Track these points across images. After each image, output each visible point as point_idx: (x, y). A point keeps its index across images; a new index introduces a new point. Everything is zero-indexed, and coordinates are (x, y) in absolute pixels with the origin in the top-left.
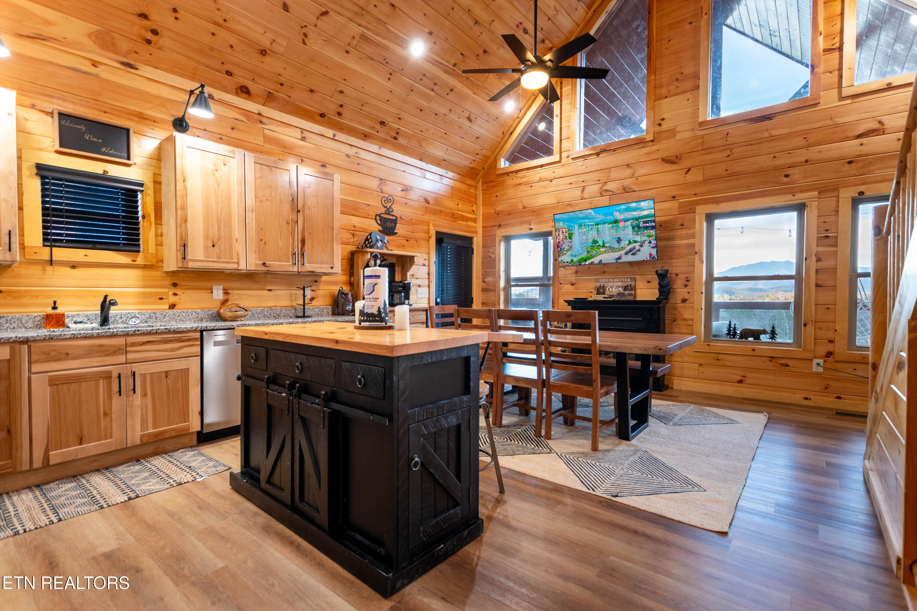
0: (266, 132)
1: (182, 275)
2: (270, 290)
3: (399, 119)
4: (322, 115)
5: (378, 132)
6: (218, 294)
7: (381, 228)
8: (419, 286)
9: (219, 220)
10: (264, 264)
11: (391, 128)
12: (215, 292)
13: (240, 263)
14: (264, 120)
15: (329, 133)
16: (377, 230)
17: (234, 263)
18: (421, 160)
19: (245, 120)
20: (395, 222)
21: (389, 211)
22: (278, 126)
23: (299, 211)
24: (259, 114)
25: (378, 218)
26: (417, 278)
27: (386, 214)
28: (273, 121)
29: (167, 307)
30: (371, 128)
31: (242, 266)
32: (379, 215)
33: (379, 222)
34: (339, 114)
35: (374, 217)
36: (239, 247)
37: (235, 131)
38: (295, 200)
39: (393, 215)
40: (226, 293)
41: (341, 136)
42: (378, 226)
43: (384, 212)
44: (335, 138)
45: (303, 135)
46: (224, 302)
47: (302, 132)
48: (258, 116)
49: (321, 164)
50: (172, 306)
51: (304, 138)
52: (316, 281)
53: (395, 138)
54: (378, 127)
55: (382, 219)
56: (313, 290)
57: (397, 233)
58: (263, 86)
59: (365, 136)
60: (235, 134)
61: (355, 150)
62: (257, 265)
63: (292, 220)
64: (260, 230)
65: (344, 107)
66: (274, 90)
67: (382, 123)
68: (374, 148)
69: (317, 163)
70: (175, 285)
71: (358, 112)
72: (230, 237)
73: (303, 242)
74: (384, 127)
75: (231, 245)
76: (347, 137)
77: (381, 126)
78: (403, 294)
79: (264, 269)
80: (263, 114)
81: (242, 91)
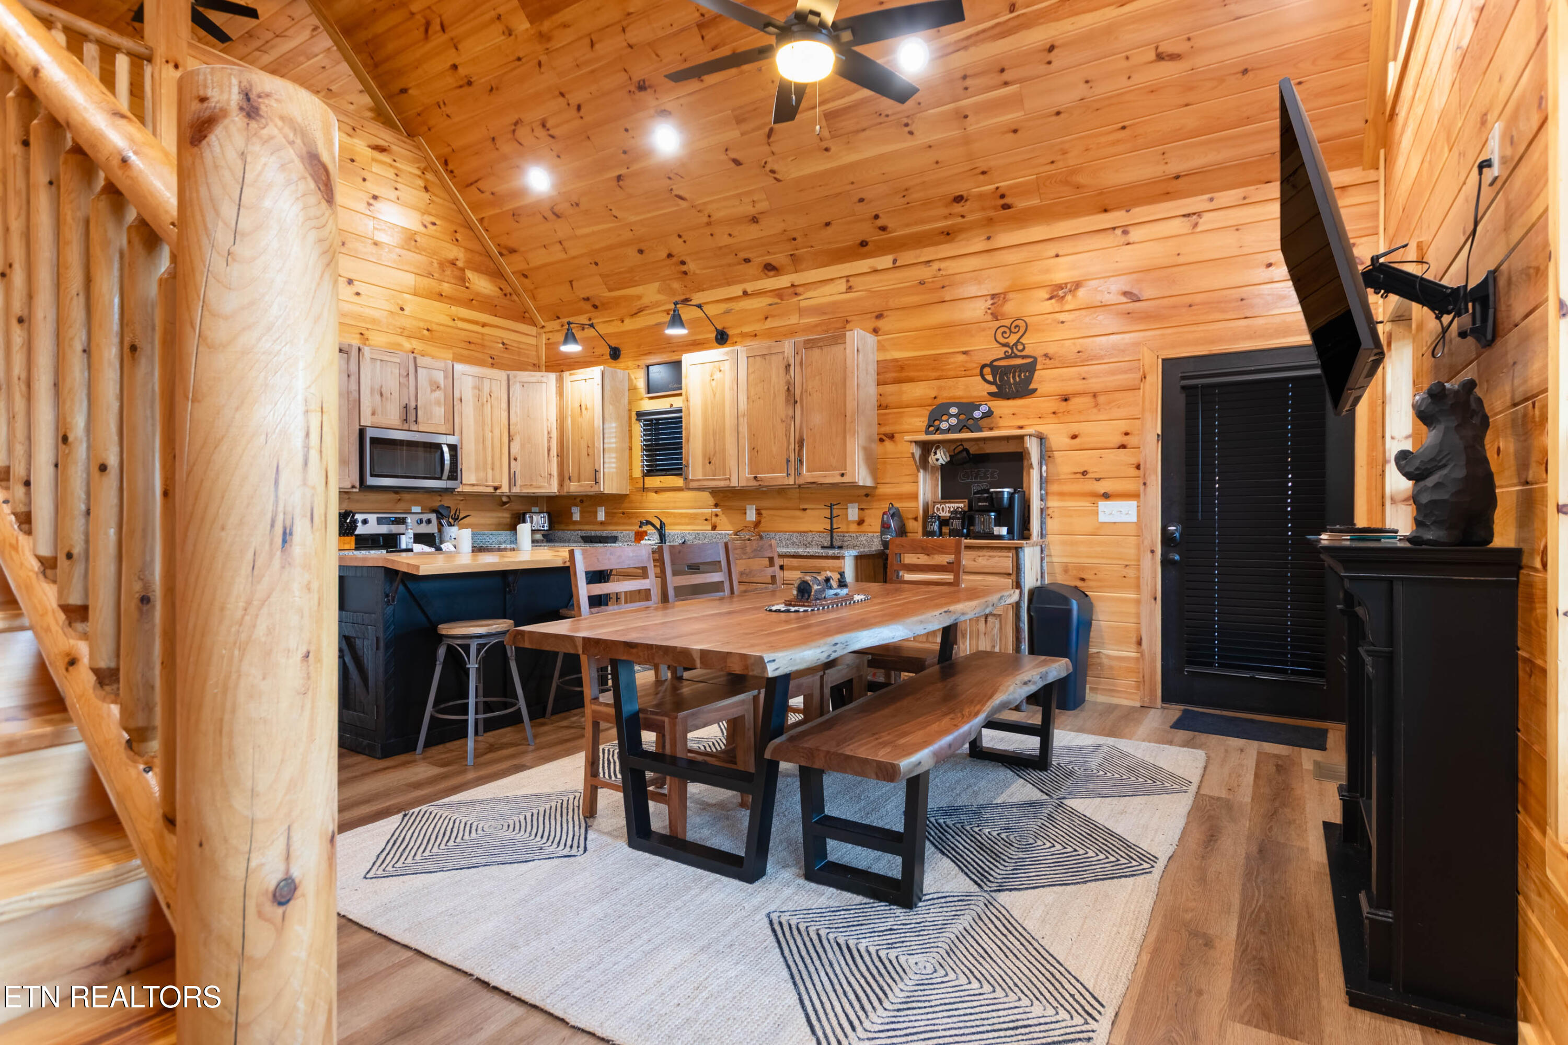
0: (802, 304)
1: (721, 495)
2: (805, 510)
3: (984, 173)
4: (864, 244)
5: (963, 217)
6: (751, 515)
7: (993, 389)
8: (1106, 496)
9: (714, 434)
10: (755, 478)
11: (981, 196)
12: (748, 512)
13: (732, 479)
14: (799, 290)
15: (885, 261)
16: (985, 394)
17: (726, 479)
18: (1106, 211)
19: (779, 301)
20: (1031, 368)
21: (1013, 350)
22: (815, 289)
23: (796, 402)
24: (793, 285)
25: (987, 370)
26: (1098, 480)
27: (1007, 357)
28: (810, 286)
29: (710, 527)
30: (946, 218)
31: (734, 483)
32: (990, 365)
33: (990, 378)
34: (883, 229)
35: (978, 371)
36: (732, 463)
37: (769, 319)
38: (792, 388)
39: (1024, 357)
40: (759, 513)
41: (907, 257)
42: (987, 386)
43: (1003, 356)
44: (897, 264)
45: (850, 284)
46: (757, 524)
47: (848, 281)
48: (792, 290)
49: (875, 314)
50: (714, 528)
51: (850, 287)
52: (867, 495)
53: (1006, 207)
54: (958, 208)
55: (995, 370)
56: (862, 509)
57: (1035, 390)
58: (781, 253)
59: (948, 235)
60: (770, 324)
61: (936, 266)
62: (748, 479)
63: (787, 416)
64: (753, 436)
65: (881, 215)
66: (793, 250)
67: (959, 199)
68: (978, 244)
69: (869, 315)
70: (716, 505)
71: (906, 209)
72: (724, 450)
73: (801, 443)
74: (968, 203)
75: (724, 459)
76: (918, 252)
77: (962, 203)
78: (993, 515)
79: (755, 483)
80: (796, 284)
81: (769, 270)
